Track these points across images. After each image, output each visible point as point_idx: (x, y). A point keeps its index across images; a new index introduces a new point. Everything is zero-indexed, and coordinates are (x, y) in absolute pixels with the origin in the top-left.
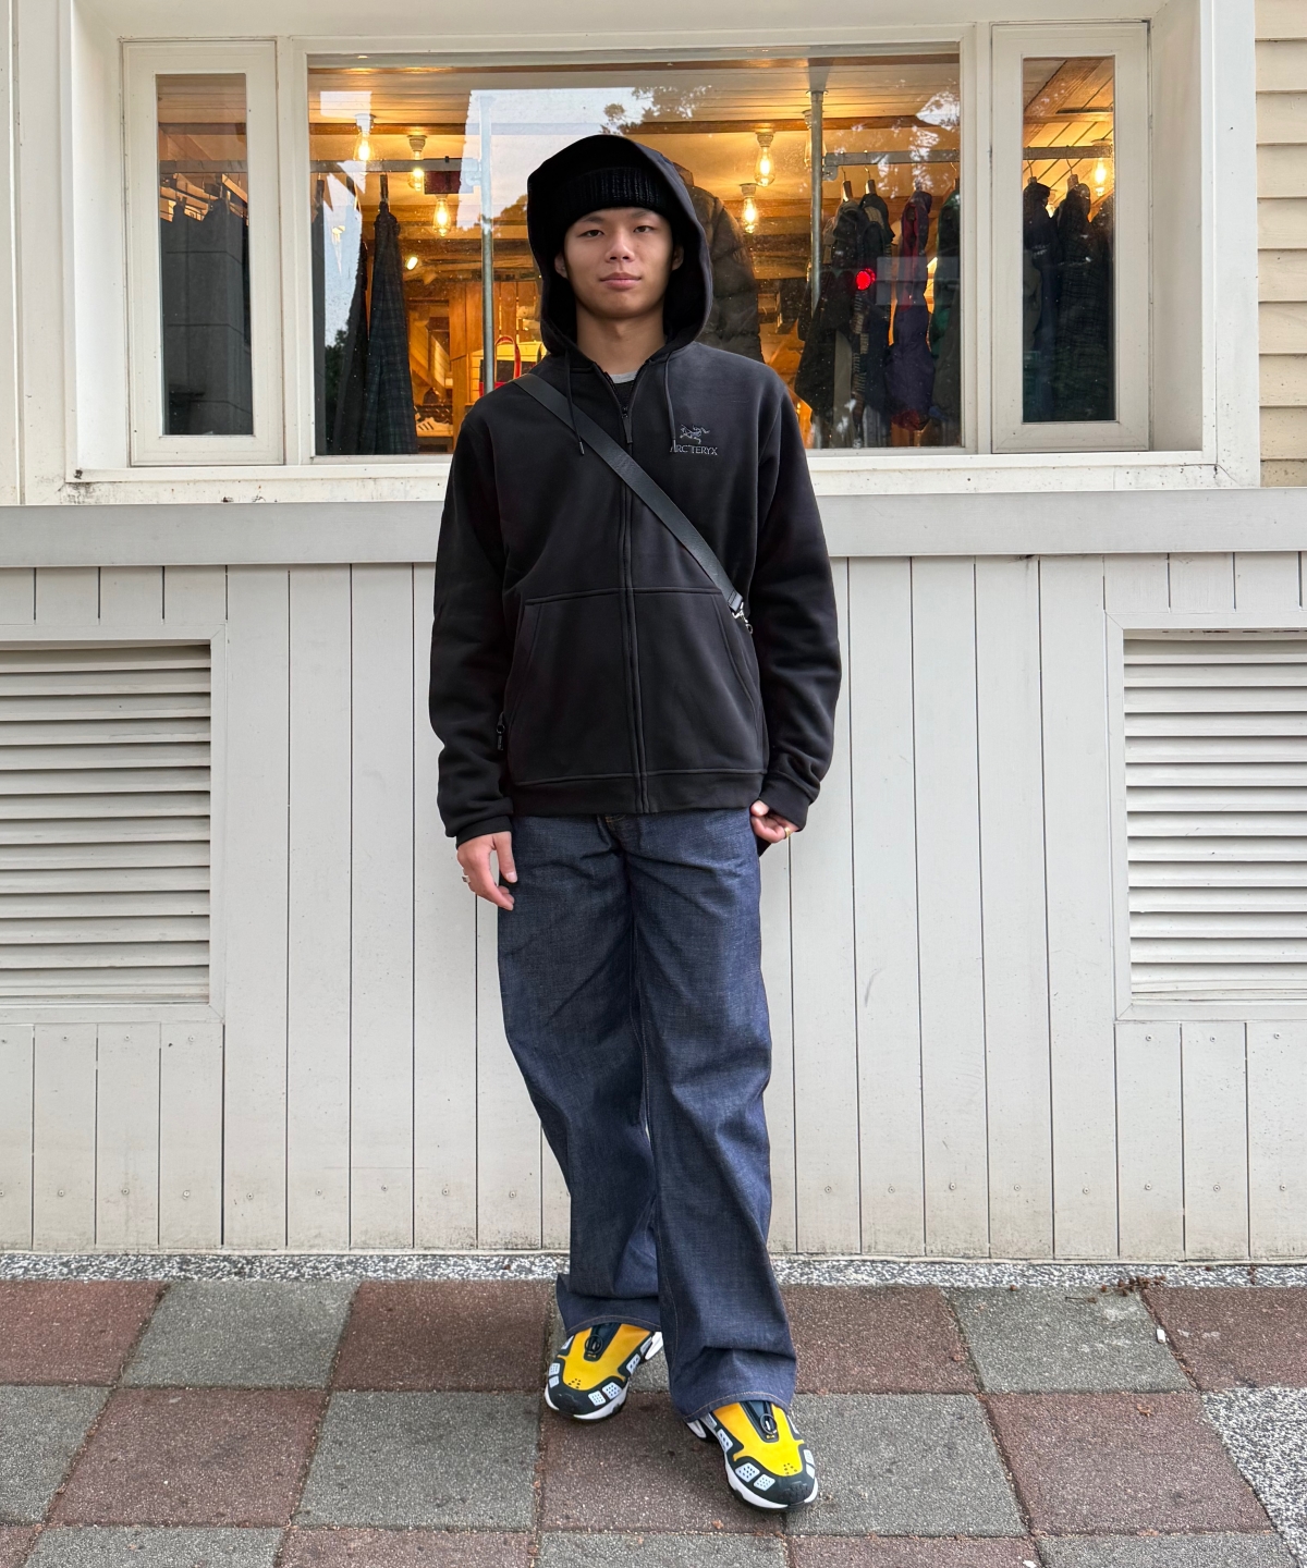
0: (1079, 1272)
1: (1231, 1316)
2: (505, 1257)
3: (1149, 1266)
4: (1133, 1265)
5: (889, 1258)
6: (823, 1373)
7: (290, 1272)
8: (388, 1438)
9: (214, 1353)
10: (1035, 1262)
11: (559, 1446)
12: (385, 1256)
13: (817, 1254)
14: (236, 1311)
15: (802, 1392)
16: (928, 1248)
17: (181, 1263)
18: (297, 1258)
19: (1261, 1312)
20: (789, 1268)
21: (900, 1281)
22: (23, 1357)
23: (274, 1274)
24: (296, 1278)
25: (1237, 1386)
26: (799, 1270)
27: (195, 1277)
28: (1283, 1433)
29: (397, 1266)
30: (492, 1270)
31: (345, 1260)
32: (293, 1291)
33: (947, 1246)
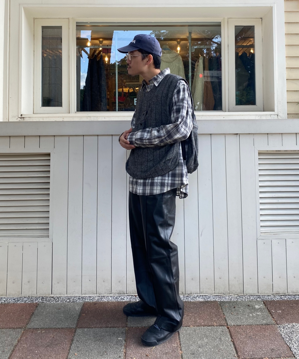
0: (249, 297)
1: (284, 307)
2: (118, 296)
3: (265, 295)
4: (261, 295)
5: (206, 295)
6: (191, 322)
7: (67, 300)
8: (90, 340)
9: (49, 320)
10: (239, 295)
11: (130, 340)
12: (90, 296)
13: (190, 294)
14: (54, 310)
15: (186, 326)
16: (215, 292)
17: (42, 299)
18: (69, 297)
19: (290, 306)
20: (183, 298)
21: (209, 300)
22: (3, 322)
23: (64, 301)
24: (69, 302)
25: (285, 323)
26: (186, 298)
27: (45, 302)
28: (296, 334)
29: (93, 299)
30: (115, 299)
31: (80, 297)
32: (68, 305)
33: (219, 292)
